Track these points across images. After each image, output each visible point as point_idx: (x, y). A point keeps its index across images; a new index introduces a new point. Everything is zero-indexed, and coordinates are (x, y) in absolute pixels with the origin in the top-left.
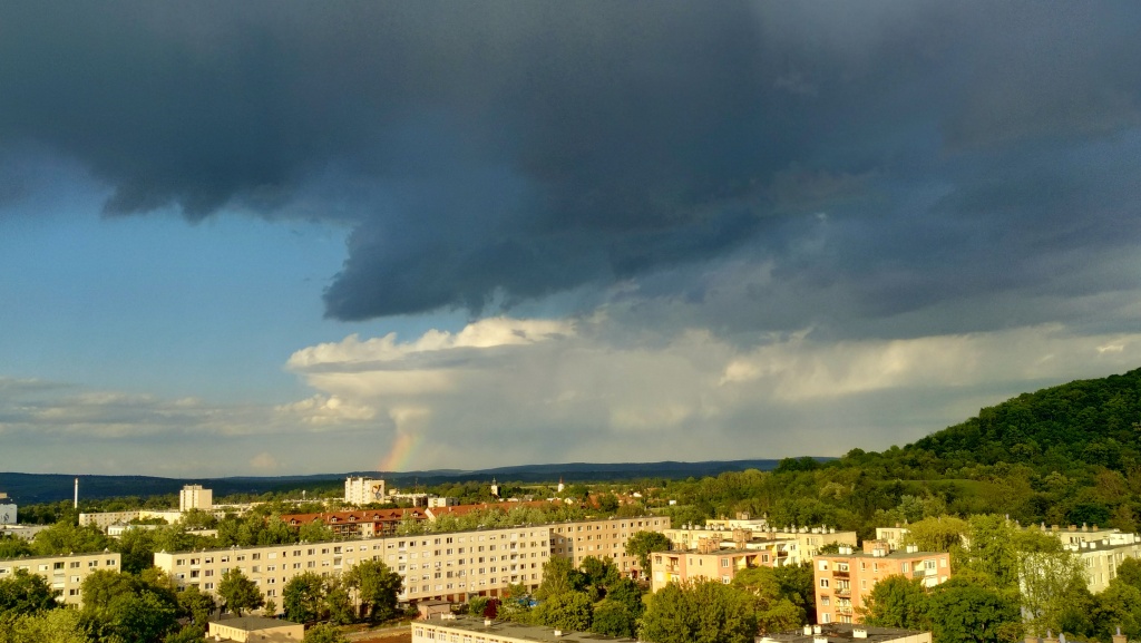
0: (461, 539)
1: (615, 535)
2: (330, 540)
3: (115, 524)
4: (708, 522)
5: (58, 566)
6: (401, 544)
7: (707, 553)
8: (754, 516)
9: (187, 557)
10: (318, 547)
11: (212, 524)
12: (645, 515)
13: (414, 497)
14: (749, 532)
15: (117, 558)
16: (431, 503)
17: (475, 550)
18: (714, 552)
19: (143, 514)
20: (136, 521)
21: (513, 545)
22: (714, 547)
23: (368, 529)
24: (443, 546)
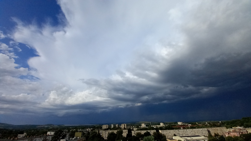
0: (194, 130)
1: (217, 130)
2: (177, 129)
3: (154, 127)
4: (233, 127)
5: (150, 131)
6: (187, 130)
7: (234, 132)
8: (240, 126)
9: (163, 131)
10: (176, 130)
11: (164, 127)
12: (221, 127)
13: (186, 124)
14: (240, 129)
15: (155, 130)
16: (189, 125)
17: (197, 131)
18: (235, 132)
19: (157, 126)
20: (156, 126)
21: (202, 131)
22: (235, 131)
23: (182, 128)
24: (192, 131)
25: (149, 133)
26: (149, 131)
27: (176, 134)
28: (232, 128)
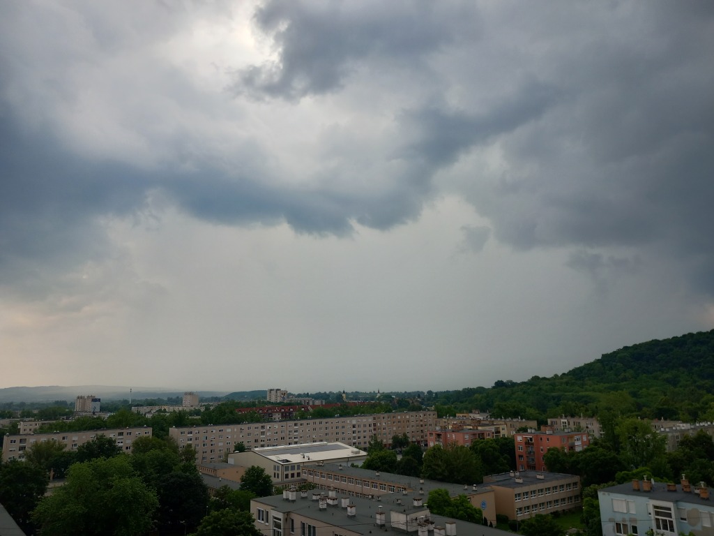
0: (327, 422)
1: (408, 421)
2: (258, 421)
3: (150, 412)
5: (121, 434)
6: (296, 425)
7: (456, 432)
8: (482, 411)
9: (186, 430)
10: (253, 426)
12: (423, 410)
14: (479, 421)
15: (150, 430)
16: (311, 402)
17: (334, 427)
18: (460, 431)
21: (354, 426)
22: (460, 428)
24: (317, 426)
25: (111, 442)
26: (111, 434)
27: (246, 444)
28: (455, 416)
